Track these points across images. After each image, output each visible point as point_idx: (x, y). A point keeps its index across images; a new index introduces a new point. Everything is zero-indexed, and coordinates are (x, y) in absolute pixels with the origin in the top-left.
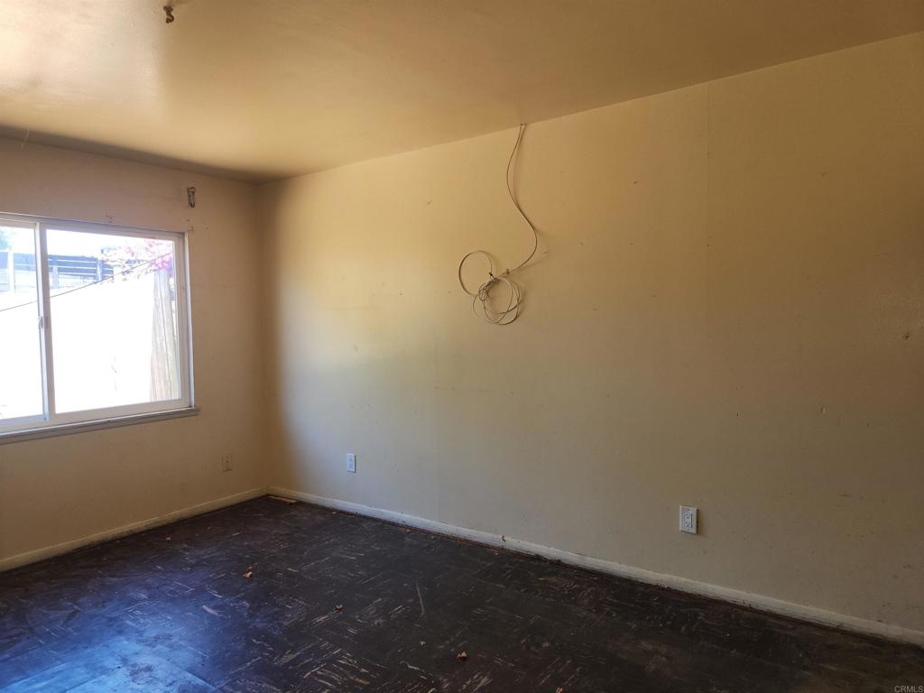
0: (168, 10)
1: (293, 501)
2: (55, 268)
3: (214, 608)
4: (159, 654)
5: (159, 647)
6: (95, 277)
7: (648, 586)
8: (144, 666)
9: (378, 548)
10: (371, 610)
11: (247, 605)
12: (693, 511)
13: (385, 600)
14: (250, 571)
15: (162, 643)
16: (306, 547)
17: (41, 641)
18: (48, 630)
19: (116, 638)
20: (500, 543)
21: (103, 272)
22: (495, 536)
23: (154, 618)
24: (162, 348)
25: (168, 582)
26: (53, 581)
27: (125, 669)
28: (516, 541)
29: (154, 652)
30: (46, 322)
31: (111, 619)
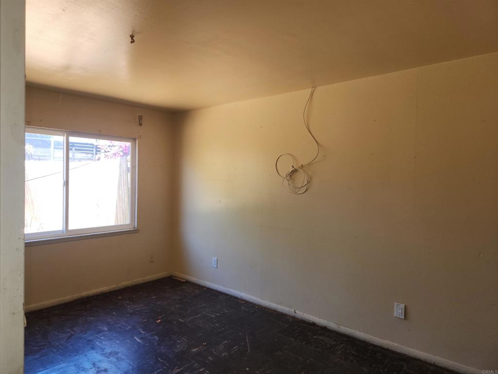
0: (132, 37)
1: (184, 281)
2: (74, 148)
3: (140, 339)
4: (111, 362)
5: (112, 358)
6: (92, 154)
7: (375, 346)
8: (103, 369)
9: (227, 312)
10: (221, 347)
11: (157, 338)
12: (403, 306)
13: (229, 342)
14: (159, 319)
15: (113, 356)
16: (189, 308)
17: (54, 350)
18: (57, 344)
19: (91, 352)
20: (293, 314)
21: (97, 151)
22: (290, 310)
23: (110, 342)
24: (122, 196)
25: (118, 322)
26: (62, 317)
27: (93, 369)
28: (302, 313)
29: (109, 361)
30: (67, 184)
31: (89, 341)
